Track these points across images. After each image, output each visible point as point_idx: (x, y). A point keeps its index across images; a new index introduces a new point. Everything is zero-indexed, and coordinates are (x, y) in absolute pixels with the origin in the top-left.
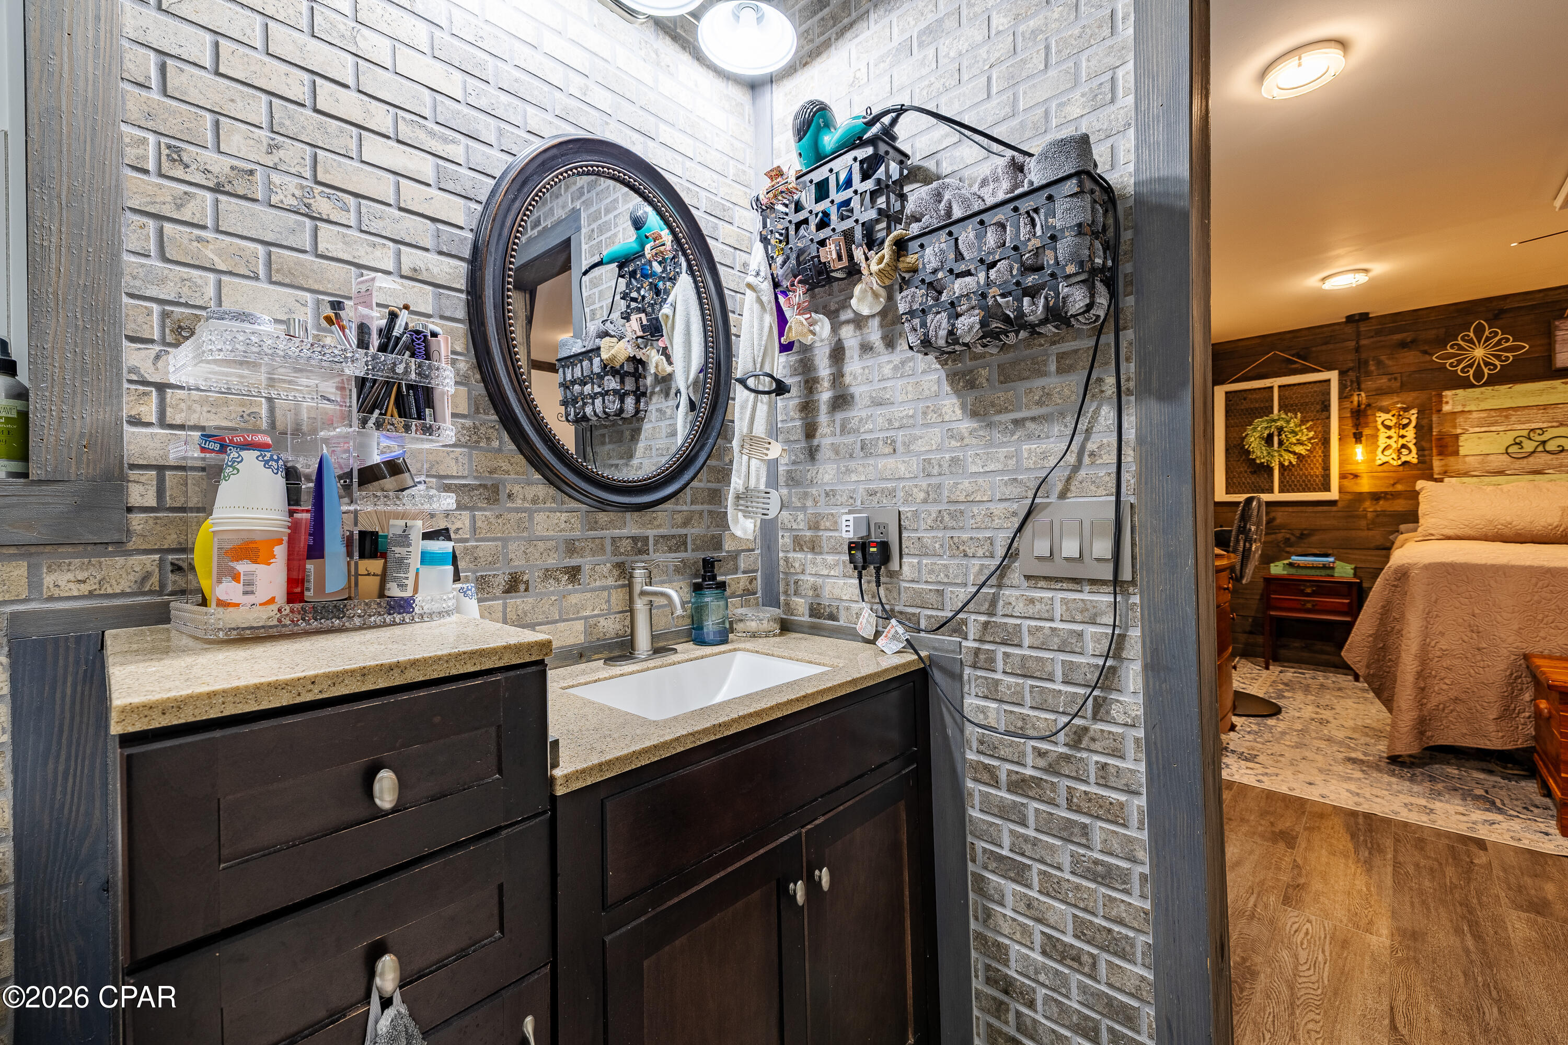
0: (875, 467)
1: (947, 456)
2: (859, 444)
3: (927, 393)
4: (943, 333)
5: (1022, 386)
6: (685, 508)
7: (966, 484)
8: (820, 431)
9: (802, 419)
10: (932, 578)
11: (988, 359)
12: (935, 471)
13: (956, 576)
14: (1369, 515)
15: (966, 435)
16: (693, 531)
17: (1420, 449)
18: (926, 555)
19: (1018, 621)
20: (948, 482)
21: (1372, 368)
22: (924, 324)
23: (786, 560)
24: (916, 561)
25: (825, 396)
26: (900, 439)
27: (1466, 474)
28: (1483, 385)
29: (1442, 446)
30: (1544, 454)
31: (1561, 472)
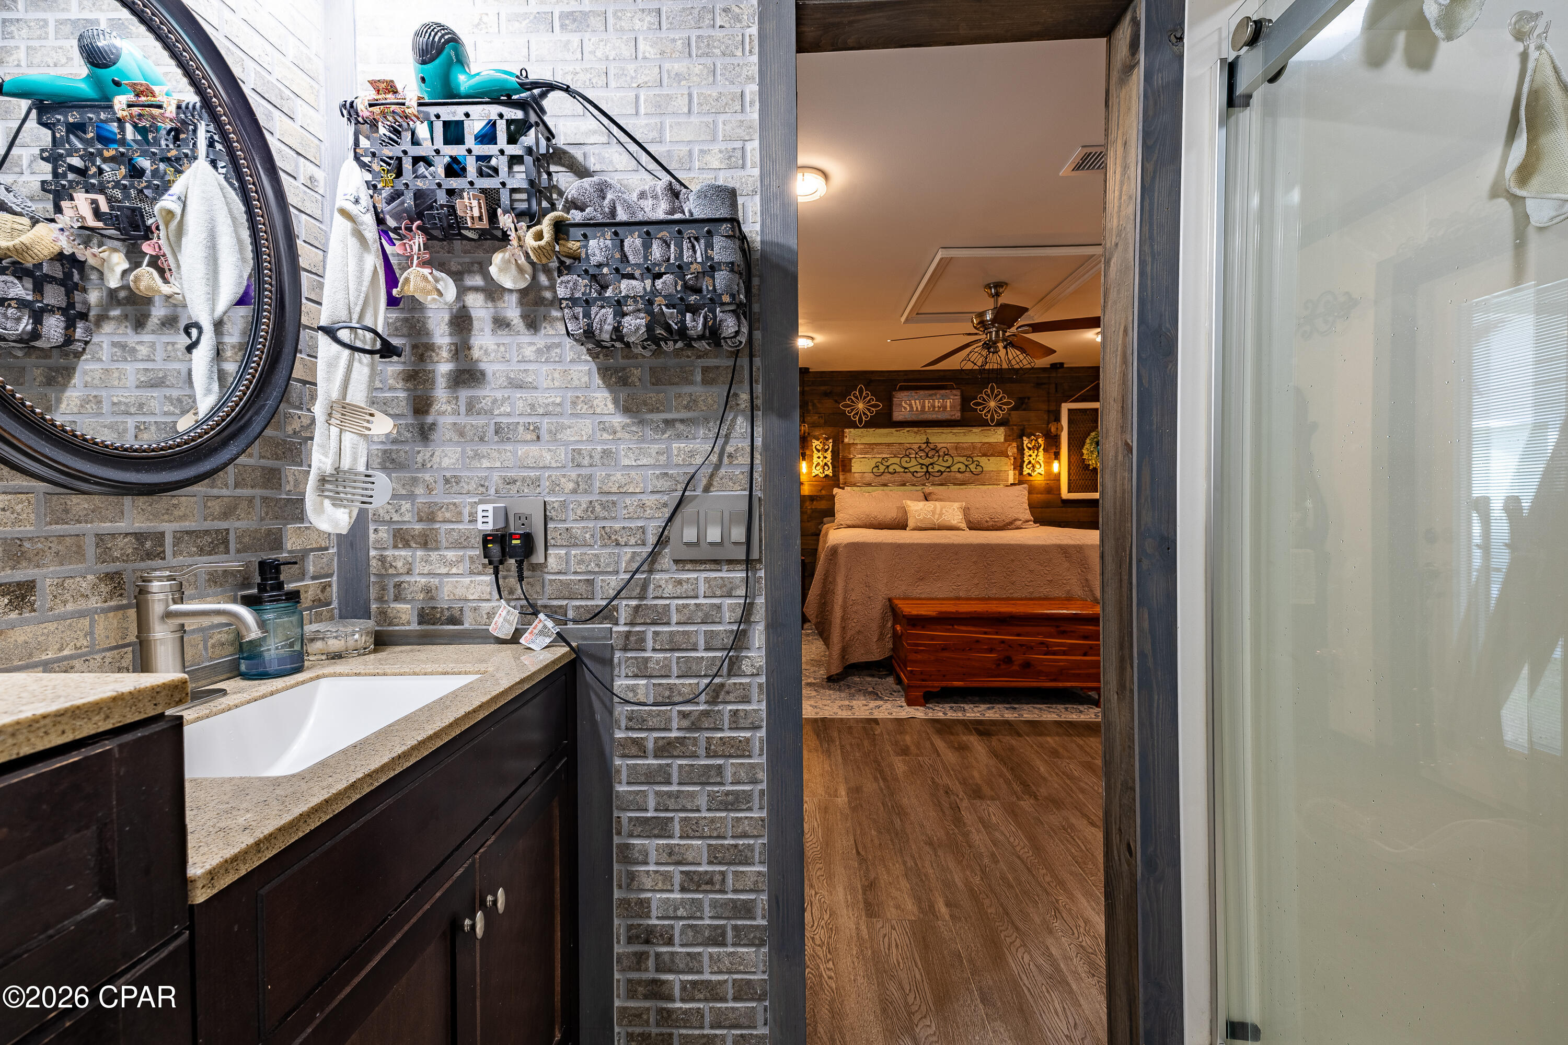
0: (515, 453)
1: (599, 448)
2: (492, 427)
3: (576, 383)
4: (608, 328)
5: (673, 391)
6: (224, 492)
7: (618, 476)
8: (435, 407)
9: (408, 390)
10: (583, 568)
11: (640, 360)
12: (586, 462)
13: (608, 565)
14: (809, 512)
15: (619, 429)
16: (238, 524)
17: (834, 467)
18: (575, 545)
19: (667, 602)
20: (600, 473)
21: (810, 408)
22: (587, 315)
23: (382, 559)
24: (563, 552)
25: (443, 367)
26: (544, 427)
27: (854, 485)
28: (862, 427)
29: (844, 466)
30: (888, 474)
31: (895, 486)
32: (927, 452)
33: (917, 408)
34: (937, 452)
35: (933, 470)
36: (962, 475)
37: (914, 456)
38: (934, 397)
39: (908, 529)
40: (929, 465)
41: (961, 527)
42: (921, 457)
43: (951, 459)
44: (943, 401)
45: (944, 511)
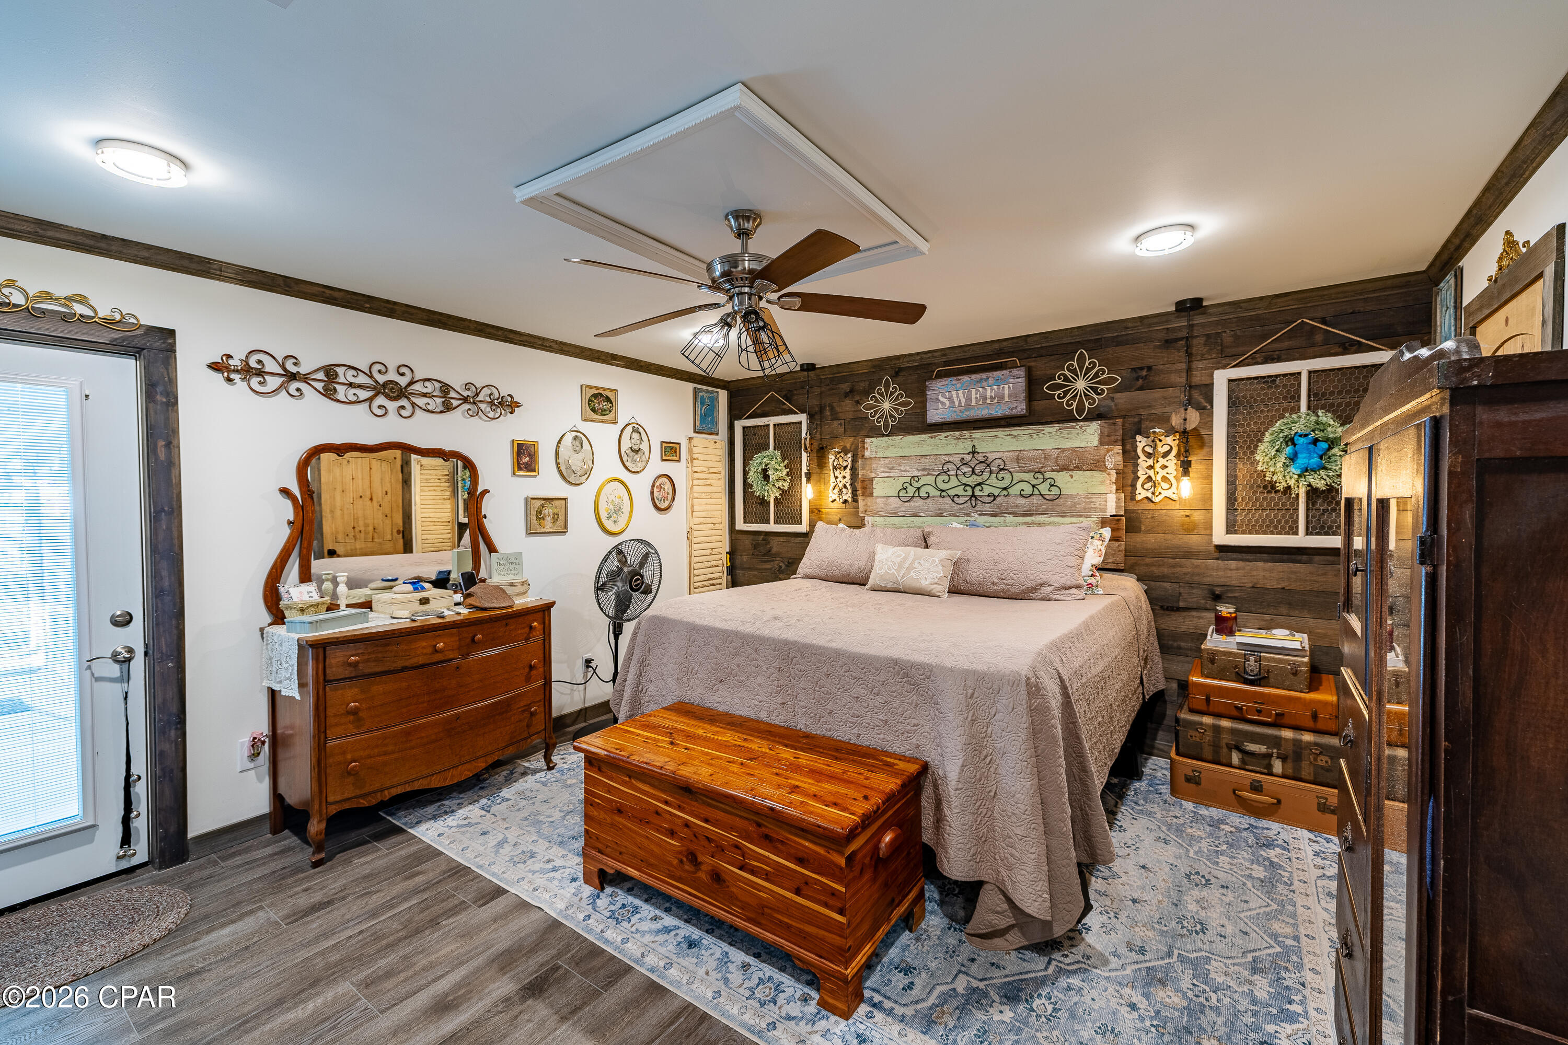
17: (853, 490)
21: (829, 414)
27: (877, 514)
28: (888, 435)
29: (864, 488)
30: (919, 499)
31: (928, 516)
32: (973, 465)
33: (960, 402)
34: (988, 465)
35: (981, 493)
36: (1028, 500)
37: (953, 472)
38: (985, 384)
39: (867, 587)
40: (976, 485)
41: (934, 591)
42: (964, 474)
43: (1009, 475)
44: (999, 389)
45: (916, 564)
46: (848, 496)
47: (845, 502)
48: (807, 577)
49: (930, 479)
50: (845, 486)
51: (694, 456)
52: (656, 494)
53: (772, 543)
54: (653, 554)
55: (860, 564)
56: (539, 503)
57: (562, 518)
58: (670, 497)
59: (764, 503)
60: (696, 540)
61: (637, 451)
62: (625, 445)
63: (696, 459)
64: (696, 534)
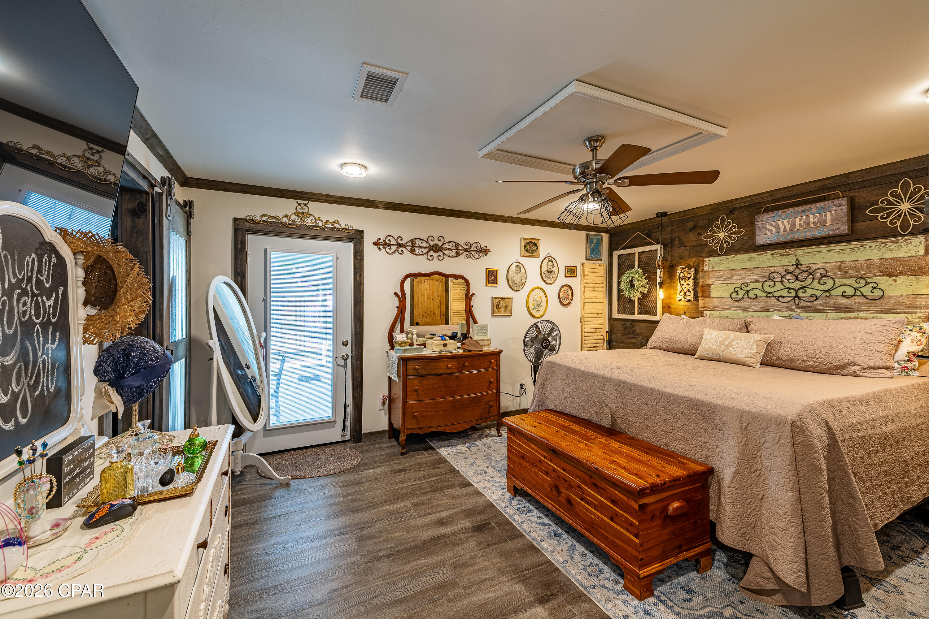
17: (695, 293)
27: (713, 309)
28: (723, 255)
29: (703, 292)
30: (748, 299)
31: (756, 311)
32: (796, 274)
33: (785, 228)
34: (811, 274)
35: (804, 295)
36: (849, 300)
37: (779, 280)
38: (808, 213)
39: (695, 357)
40: (799, 289)
41: (747, 363)
42: (788, 280)
43: (832, 281)
44: (821, 216)
45: (734, 343)
46: (691, 297)
47: (689, 301)
48: (654, 348)
49: (759, 285)
50: (689, 291)
51: (586, 274)
52: (561, 296)
53: (636, 327)
54: (556, 328)
55: (692, 341)
56: (498, 300)
57: (509, 308)
58: (570, 298)
59: (631, 302)
60: (586, 323)
61: (550, 272)
62: (544, 269)
63: (587, 275)
64: (585, 319)
